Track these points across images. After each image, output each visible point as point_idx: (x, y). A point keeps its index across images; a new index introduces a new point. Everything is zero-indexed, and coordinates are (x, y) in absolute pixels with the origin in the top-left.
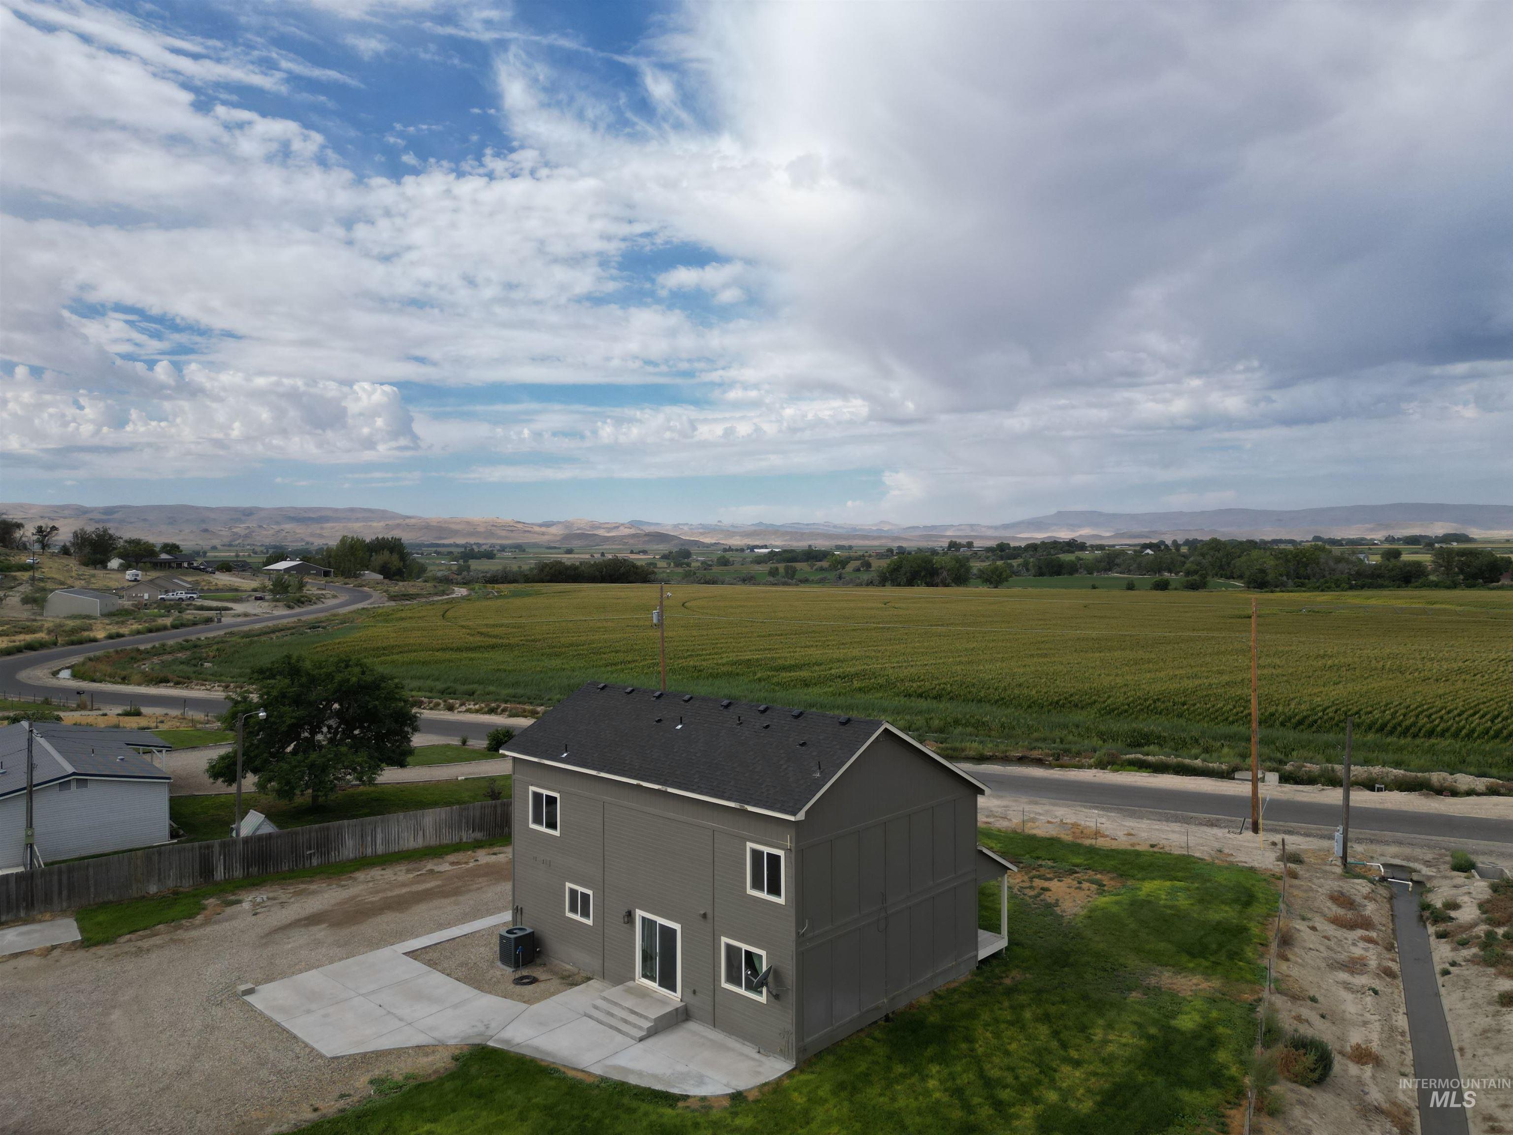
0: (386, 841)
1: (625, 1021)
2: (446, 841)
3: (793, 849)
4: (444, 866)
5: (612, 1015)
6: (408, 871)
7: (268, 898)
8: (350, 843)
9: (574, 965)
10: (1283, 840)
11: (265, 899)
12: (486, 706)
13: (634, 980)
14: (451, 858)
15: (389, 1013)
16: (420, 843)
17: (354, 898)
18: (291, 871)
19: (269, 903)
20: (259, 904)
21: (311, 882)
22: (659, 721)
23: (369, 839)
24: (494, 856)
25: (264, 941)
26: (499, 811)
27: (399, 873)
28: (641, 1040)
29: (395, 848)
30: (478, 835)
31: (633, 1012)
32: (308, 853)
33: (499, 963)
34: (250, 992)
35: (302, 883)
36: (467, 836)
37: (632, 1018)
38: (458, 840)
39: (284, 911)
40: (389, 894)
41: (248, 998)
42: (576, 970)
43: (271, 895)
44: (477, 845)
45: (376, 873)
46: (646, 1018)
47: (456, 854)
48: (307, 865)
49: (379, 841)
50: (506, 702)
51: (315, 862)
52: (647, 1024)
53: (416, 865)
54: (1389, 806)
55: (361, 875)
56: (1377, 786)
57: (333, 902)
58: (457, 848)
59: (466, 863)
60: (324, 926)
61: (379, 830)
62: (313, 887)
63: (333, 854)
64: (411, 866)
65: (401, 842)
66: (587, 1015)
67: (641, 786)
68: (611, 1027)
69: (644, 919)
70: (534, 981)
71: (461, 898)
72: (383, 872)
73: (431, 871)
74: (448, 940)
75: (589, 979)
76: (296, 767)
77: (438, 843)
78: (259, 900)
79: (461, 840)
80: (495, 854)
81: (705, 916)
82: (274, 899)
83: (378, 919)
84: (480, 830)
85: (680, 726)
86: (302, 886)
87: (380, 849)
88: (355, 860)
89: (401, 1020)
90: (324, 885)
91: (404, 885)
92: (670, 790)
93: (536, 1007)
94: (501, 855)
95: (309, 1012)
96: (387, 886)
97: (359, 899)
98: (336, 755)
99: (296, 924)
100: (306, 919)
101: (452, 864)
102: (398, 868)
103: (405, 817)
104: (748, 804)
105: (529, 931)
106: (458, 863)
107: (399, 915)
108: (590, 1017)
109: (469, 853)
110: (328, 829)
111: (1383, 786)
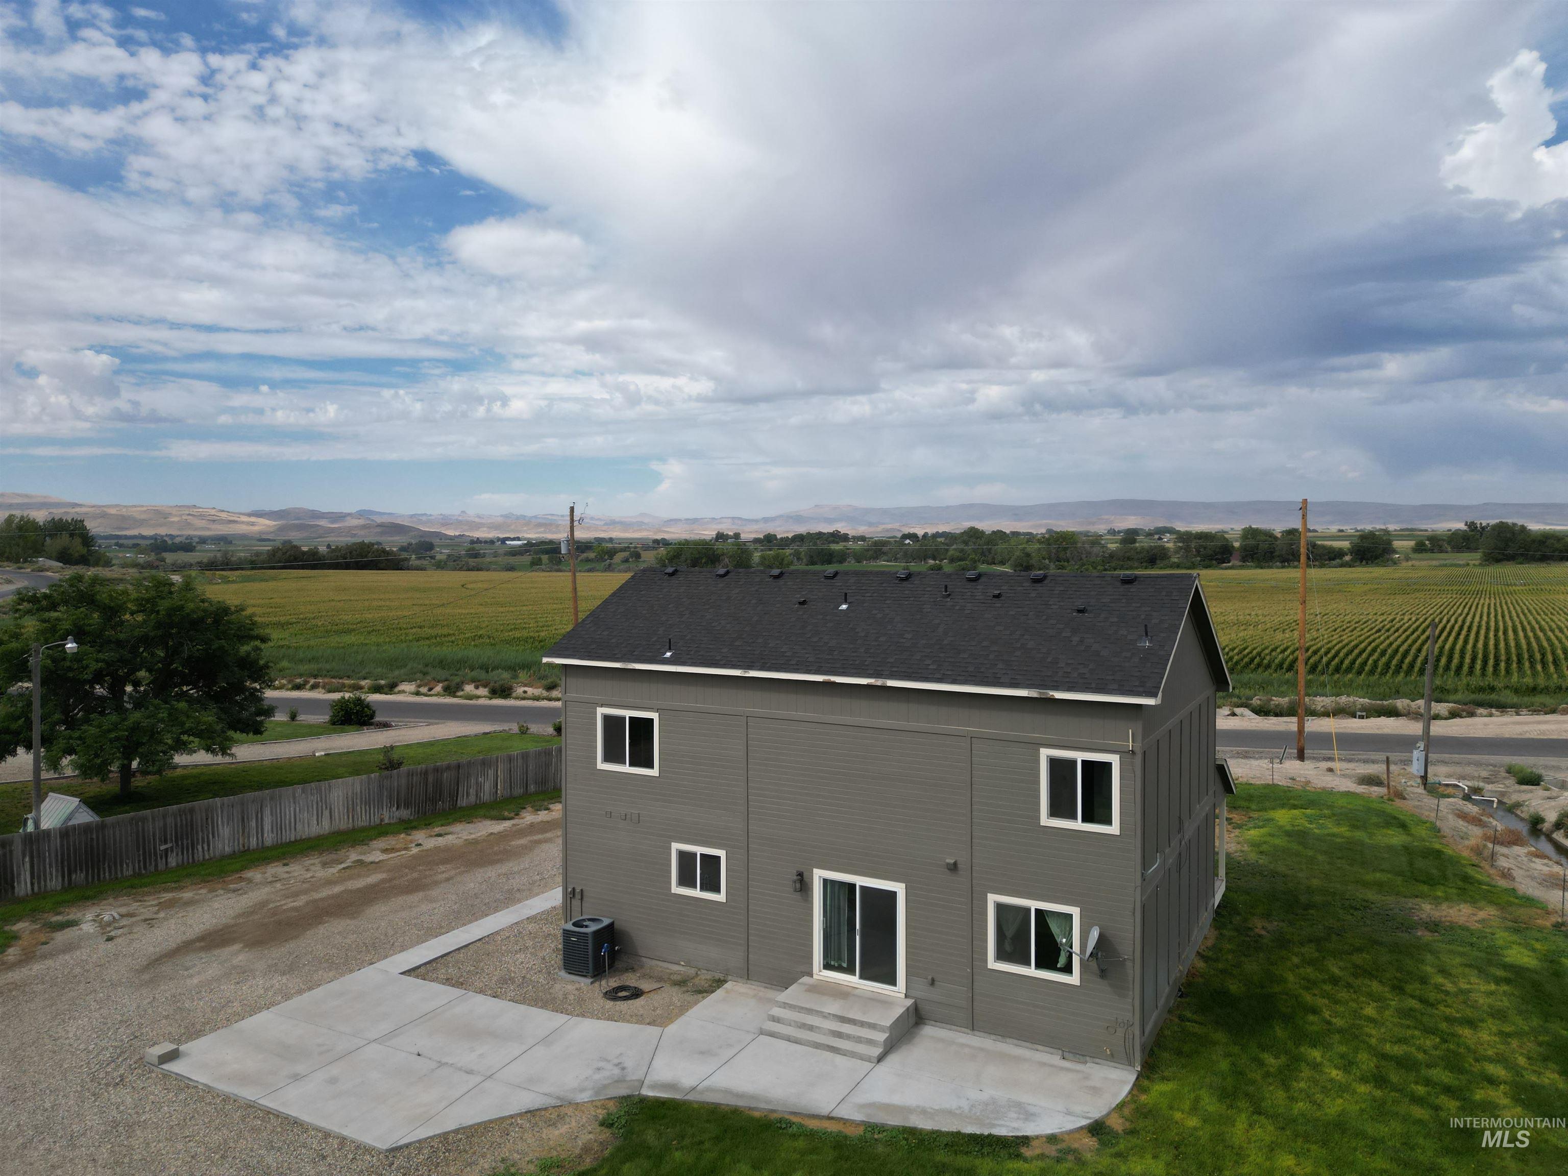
0: (278, 827)
1: (839, 1035)
2: (362, 822)
3: (1137, 750)
4: (375, 853)
5: (811, 1028)
6: (325, 865)
7: (122, 916)
8: (225, 831)
9: (688, 964)
10: (1388, 758)
11: (117, 916)
12: (289, 682)
13: (811, 975)
14: (381, 843)
15: (441, 1064)
16: (326, 827)
17: (263, 904)
18: (137, 875)
19: (124, 922)
20: (109, 924)
21: (181, 888)
22: (803, 603)
23: (253, 824)
24: (441, 838)
25: (146, 977)
26: (431, 779)
27: (312, 868)
28: (880, 1059)
29: (290, 836)
30: (405, 813)
31: (844, 1020)
32: (163, 847)
33: (563, 973)
34: (173, 1056)
35: (166, 890)
36: (389, 815)
37: (846, 1029)
38: (378, 821)
39: (157, 931)
40: (317, 896)
41: (173, 1067)
42: (692, 971)
43: (123, 910)
44: (407, 826)
45: (275, 870)
46: (873, 1026)
47: (384, 839)
48: (161, 866)
49: (267, 827)
50: (315, 677)
51: (173, 861)
52: (882, 1037)
53: (333, 856)
54: (1387, 731)
55: (255, 874)
56: (1359, 713)
57: (231, 913)
58: (381, 830)
59: (406, 849)
60: (236, 947)
61: (267, 812)
62: (187, 895)
63: (200, 848)
64: (326, 857)
65: (299, 826)
66: (762, 1032)
67: (834, 683)
68: (817, 1046)
69: (825, 881)
70: (637, 994)
71: (435, 893)
72: (286, 869)
73: (360, 863)
74: (459, 949)
75: (720, 983)
76: (109, 731)
77: (351, 826)
78: (107, 918)
79: (382, 820)
80: (440, 835)
81: (954, 868)
82: (130, 915)
83: (322, 930)
84: (407, 805)
85: (844, 607)
86: (168, 896)
87: (269, 838)
88: (233, 856)
89: (470, 1072)
90: (203, 891)
91: (329, 882)
92: (891, 683)
93: (673, 1029)
94: (450, 837)
95: (296, 1078)
96: (305, 886)
97: (271, 906)
98: (170, 714)
99: (186, 947)
100: (201, 938)
101: (385, 851)
102: (308, 862)
103: (303, 791)
104: (1056, 688)
105: (606, 922)
106: (392, 850)
107: (348, 921)
108: (772, 1035)
109: (402, 836)
110: (192, 810)
111: (1364, 714)
